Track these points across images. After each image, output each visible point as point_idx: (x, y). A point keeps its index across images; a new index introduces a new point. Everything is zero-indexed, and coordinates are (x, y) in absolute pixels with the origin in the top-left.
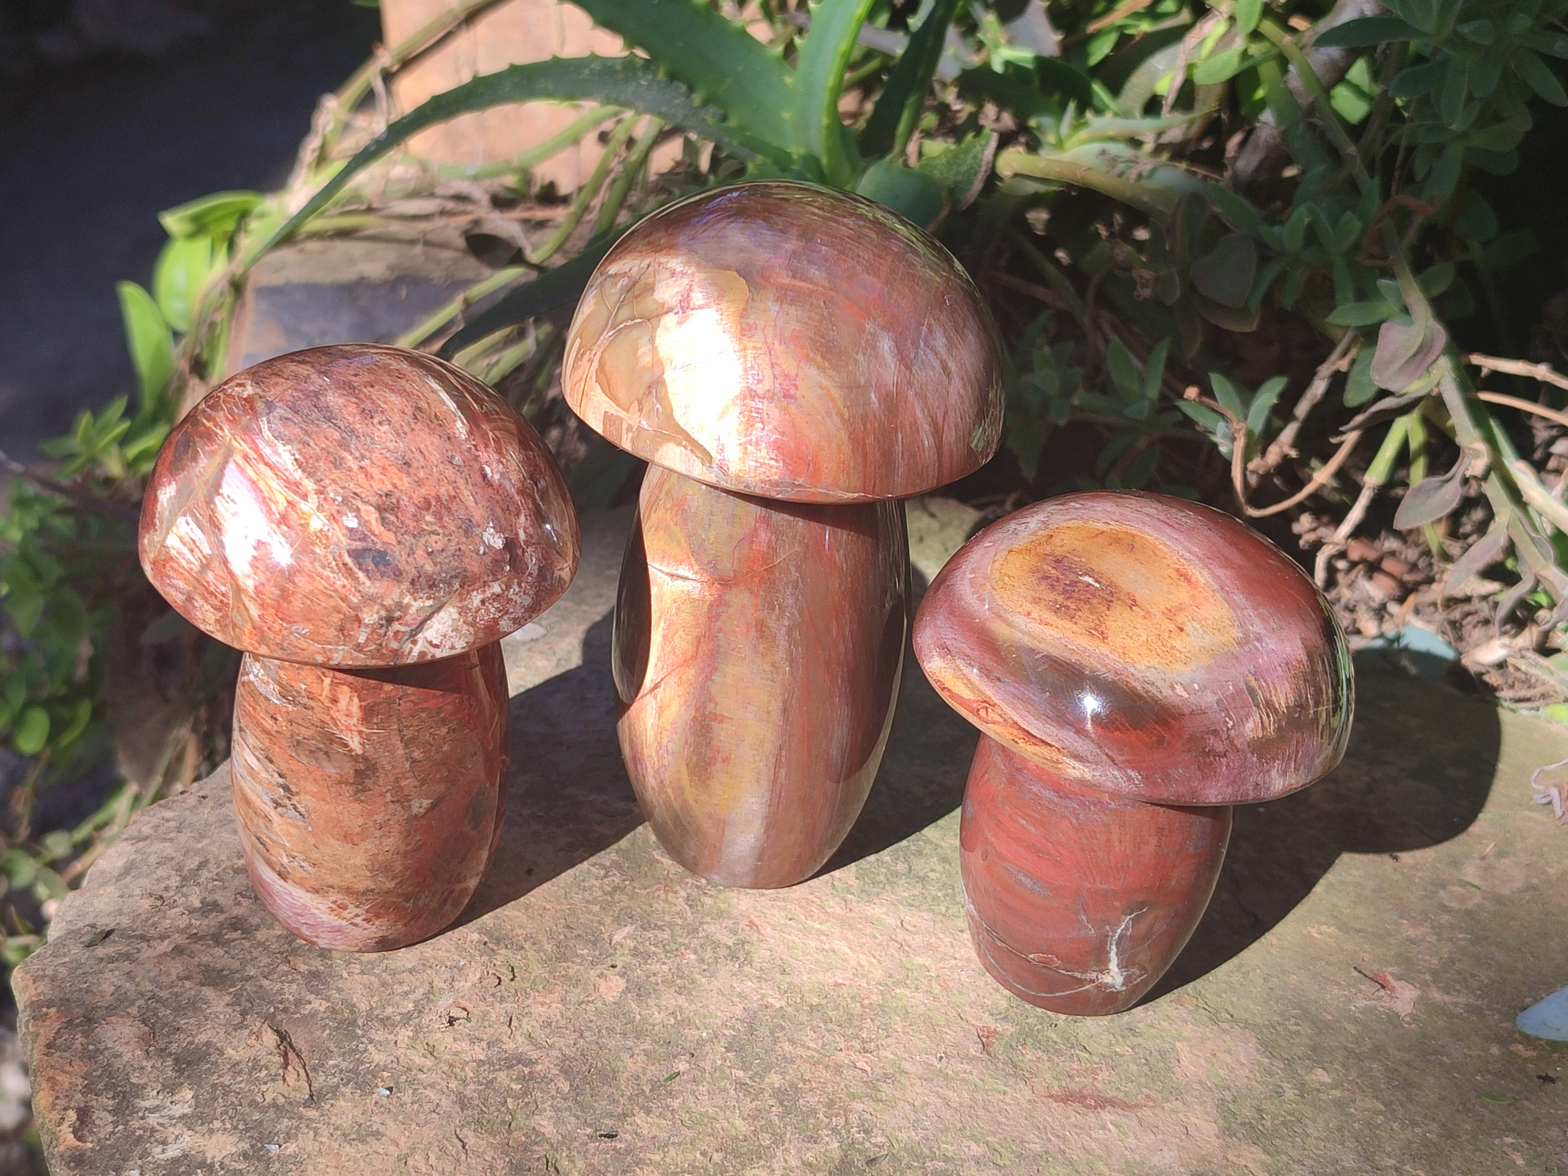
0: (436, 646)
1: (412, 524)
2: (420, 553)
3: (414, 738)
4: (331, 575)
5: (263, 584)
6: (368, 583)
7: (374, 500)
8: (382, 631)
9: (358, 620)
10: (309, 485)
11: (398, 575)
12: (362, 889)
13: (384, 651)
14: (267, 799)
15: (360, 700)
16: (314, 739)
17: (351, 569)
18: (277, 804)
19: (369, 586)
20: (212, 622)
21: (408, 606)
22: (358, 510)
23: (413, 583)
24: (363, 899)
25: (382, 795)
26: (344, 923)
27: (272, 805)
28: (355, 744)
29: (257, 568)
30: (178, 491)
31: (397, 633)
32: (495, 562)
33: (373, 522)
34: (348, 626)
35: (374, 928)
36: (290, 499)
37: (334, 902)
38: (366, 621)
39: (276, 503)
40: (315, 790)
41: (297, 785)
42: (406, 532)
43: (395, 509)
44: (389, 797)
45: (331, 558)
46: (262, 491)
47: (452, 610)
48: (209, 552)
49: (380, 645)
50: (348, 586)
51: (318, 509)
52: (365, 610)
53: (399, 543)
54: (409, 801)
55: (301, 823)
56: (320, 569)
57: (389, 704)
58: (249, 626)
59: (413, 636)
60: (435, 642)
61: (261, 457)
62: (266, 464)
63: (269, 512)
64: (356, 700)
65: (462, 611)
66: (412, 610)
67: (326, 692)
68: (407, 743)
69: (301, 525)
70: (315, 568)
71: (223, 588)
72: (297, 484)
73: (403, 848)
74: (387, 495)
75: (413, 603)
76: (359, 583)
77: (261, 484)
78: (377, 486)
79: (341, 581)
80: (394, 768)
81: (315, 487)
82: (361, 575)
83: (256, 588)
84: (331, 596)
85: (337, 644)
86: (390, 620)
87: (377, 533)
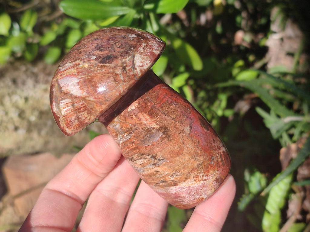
0: (142, 66)
1: (109, 46)
2: (116, 49)
3: (168, 113)
4: (100, 71)
5: (87, 90)
6: (110, 65)
7: (95, 49)
8: (125, 72)
9: (117, 75)
10: (78, 62)
11: (116, 57)
12: (196, 166)
13: (131, 77)
14: (152, 167)
15: (146, 113)
16: (146, 135)
17: (103, 66)
18: (155, 164)
19: (111, 65)
20: (87, 116)
21: (125, 62)
22: (93, 54)
23: (121, 56)
24: (199, 169)
25: (175, 134)
26: (202, 182)
27: (154, 167)
28: (155, 126)
29: (83, 88)
30: (55, 103)
31: (129, 70)
32: (138, 39)
33: (99, 53)
34: (116, 78)
35: (211, 177)
36: (76, 68)
37: (194, 177)
38: (119, 73)
39: (74, 72)
40: (159, 149)
41: (154, 153)
42: (109, 48)
43: (102, 46)
44: (177, 133)
45: (97, 68)
46: (69, 75)
47: (137, 55)
48: (71, 100)
49: (128, 76)
50: (107, 69)
51: (84, 63)
52: (116, 71)
53: (109, 51)
54: (183, 130)
55: (165, 163)
56: (96, 72)
57: (153, 108)
58: (95, 104)
59: (134, 68)
60: (141, 65)
61: (64, 71)
62: (65, 71)
63: (74, 75)
64: (145, 114)
65: (140, 53)
66: (127, 61)
67: (136, 120)
68: (168, 115)
69: (83, 69)
70: (95, 73)
71: (81, 103)
72: (75, 65)
73: (195, 145)
74: (97, 46)
75: (126, 60)
76: (108, 66)
77: (68, 74)
78: (93, 47)
79: (104, 70)
80: (171, 124)
81: (79, 61)
82: (107, 64)
83: (87, 93)
84: (105, 75)
85: (118, 85)
86: (124, 68)
87: (102, 54)
